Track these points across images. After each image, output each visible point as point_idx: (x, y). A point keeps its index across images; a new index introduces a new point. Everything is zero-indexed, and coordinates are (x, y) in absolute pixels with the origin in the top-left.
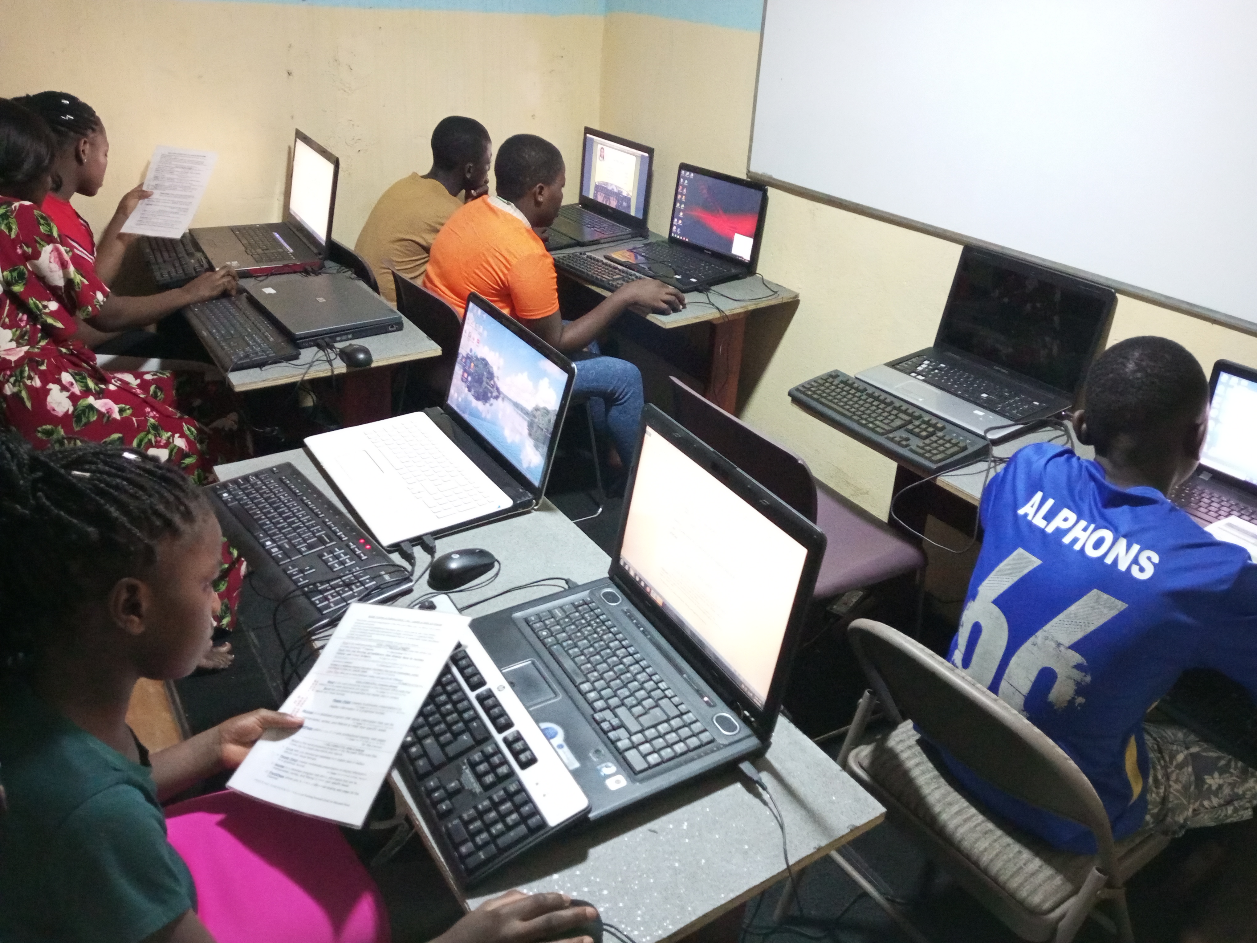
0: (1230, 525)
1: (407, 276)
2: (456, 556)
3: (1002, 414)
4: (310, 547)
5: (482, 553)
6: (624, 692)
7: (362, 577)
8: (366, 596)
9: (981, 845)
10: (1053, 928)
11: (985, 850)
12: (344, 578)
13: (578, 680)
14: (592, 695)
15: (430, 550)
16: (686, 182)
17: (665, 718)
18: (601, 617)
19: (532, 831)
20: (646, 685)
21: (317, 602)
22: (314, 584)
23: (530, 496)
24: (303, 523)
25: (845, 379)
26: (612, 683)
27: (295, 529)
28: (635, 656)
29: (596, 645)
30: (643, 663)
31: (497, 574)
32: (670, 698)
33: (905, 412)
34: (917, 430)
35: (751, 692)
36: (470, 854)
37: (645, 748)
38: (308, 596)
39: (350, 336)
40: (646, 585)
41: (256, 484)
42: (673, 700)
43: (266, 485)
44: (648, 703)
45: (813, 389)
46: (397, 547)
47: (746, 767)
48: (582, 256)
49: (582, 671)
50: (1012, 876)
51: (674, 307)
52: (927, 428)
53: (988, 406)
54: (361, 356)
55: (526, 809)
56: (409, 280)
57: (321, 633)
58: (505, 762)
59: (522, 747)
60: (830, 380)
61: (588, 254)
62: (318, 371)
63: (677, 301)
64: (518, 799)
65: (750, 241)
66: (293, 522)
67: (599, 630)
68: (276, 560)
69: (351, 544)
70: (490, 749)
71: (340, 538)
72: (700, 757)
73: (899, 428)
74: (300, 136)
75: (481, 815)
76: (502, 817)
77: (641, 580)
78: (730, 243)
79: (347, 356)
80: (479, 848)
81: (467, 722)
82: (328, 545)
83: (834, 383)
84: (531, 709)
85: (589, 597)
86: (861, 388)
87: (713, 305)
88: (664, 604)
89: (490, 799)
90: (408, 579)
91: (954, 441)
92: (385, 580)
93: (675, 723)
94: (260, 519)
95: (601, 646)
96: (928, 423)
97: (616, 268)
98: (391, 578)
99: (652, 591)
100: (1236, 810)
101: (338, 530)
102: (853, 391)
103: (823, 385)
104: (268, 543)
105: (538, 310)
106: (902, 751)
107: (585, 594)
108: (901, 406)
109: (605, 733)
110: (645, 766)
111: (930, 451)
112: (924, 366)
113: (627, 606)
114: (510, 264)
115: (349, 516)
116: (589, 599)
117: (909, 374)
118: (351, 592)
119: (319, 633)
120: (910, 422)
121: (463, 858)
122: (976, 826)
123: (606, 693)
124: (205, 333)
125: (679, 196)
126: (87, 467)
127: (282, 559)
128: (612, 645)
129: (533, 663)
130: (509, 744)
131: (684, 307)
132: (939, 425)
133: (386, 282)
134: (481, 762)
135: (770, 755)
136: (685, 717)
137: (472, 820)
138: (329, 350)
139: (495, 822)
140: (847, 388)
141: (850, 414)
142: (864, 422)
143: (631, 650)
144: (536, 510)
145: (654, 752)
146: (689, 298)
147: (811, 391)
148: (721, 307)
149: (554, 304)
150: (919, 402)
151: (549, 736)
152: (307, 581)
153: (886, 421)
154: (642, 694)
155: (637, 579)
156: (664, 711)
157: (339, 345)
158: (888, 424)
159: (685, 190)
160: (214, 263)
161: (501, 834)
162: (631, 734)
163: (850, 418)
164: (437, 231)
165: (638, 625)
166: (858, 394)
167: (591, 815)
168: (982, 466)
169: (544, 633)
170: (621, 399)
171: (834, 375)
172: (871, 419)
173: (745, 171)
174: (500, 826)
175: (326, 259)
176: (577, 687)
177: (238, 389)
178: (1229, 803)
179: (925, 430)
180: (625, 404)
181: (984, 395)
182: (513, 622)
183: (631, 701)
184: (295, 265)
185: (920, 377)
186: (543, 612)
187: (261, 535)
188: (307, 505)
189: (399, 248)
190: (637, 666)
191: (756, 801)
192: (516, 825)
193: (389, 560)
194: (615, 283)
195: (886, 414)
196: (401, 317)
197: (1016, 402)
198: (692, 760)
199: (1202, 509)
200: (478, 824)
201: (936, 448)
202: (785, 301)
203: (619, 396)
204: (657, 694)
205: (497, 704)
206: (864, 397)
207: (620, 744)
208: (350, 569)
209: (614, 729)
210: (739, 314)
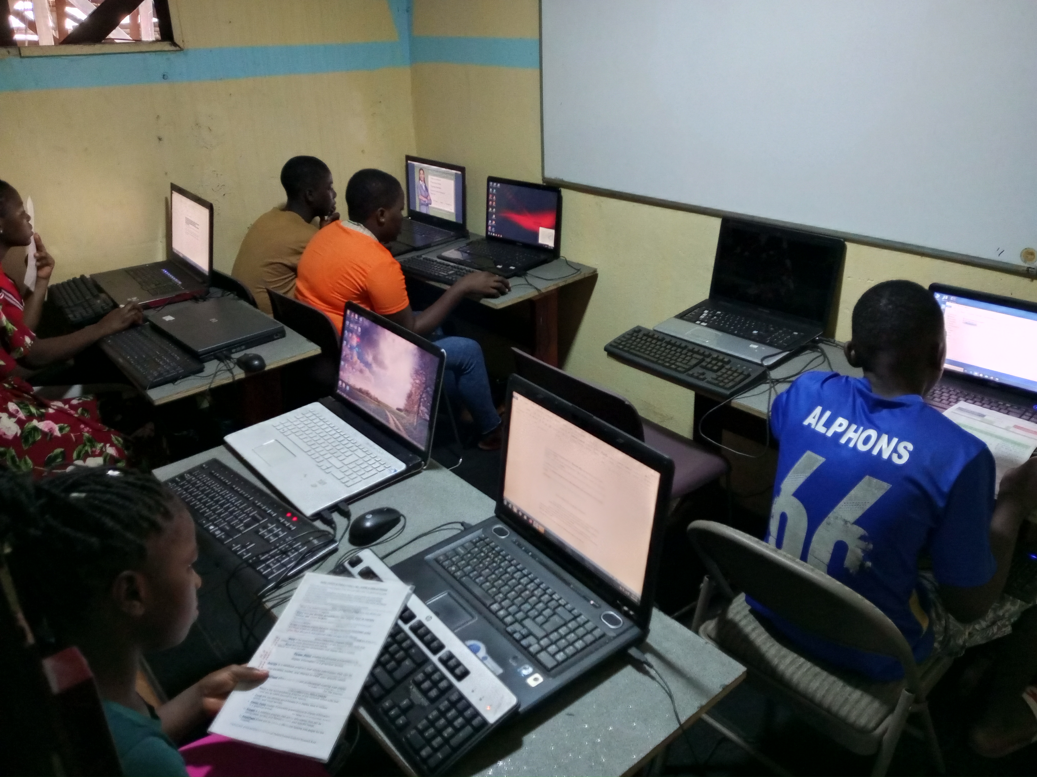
0: (960, 409)
1: (281, 292)
2: (370, 516)
3: (771, 344)
4: (247, 526)
5: (390, 511)
6: (527, 607)
7: (295, 544)
8: (301, 559)
9: (814, 685)
10: (879, 742)
11: (818, 688)
12: (280, 547)
13: (488, 602)
14: (502, 613)
15: (346, 514)
16: (495, 191)
17: (562, 622)
18: (496, 549)
19: (477, 729)
20: (542, 598)
21: (262, 570)
22: (257, 556)
23: (419, 459)
24: (237, 507)
25: (646, 333)
26: (516, 601)
27: (231, 513)
28: (530, 576)
29: (497, 572)
30: (537, 581)
31: (404, 527)
32: (564, 606)
33: (698, 353)
34: (710, 366)
35: (628, 591)
36: (429, 756)
37: (553, 649)
38: (253, 566)
39: (243, 347)
40: (528, 518)
41: (191, 480)
42: (566, 607)
43: (199, 480)
44: (547, 612)
45: (623, 343)
46: (318, 516)
47: (633, 652)
48: (419, 259)
49: (490, 595)
50: (842, 706)
51: (502, 291)
52: (717, 363)
53: (759, 340)
54: (256, 363)
55: (468, 713)
56: (283, 295)
57: (270, 594)
58: (443, 677)
59: (455, 663)
60: (635, 334)
61: (424, 256)
62: (222, 379)
63: (504, 286)
64: (460, 705)
65: (552, 232)
66: (228, 508)
67: (496, 559)
68: (220, 540)
69: (280, 518)
70: (429, 669)
71: (270, 515)
72: (597, 649)
73: (695, 365)
74: (175, 188)
75: (432, 723)
76: (450, 723)
77: (523, 515)
78: (536, 235)
79: (244, 364)
80: (435, 750)
81: (406, 650)
82: (261, 522)
83: (639, 337)
84: (456, 631)
85: (483, 534)
86: (660, 338)
87: (531, 285)
88: (545, 531)
89: (438, 710)
90: (333, 541)
91: (740, 371)
92: (314, 544)
93: (572, 625)
94: (200, 508)
95: (500, 572)
96: (716, 359)
97: (448, 265)
98: (319, 541)
99: (534, 522)
100: (999, 629)
101: (267, 509)
102: (654, 341)
103: (630, 339)
104: (212, 527)
105: (393, 307)
106: (740, 621)
107: (479, 532)
108: (694, 349)
109: (518, 641)
110: (555, 663)
111: (722, 381)
112: (705, 315)
113: (515, 537)
114: (366, 273)
115: (273, 496)
116: (483, 536)
117: (694, 322)
118: (288, 559)
119: (268, 596)
120: (703, 360)
121: (425, 760)
122: (807, 671)
123: (513, 609)
124: (121, 360)
125: (490, 203)
126: (82, 488)
127: (226, 539)
128: (509, 570)
129: (449, 594)
130: (444, 662)
131: (510, 290)
132: (726, 360)
133: (263, 298)
134: (423, 681)
135: (651, 640)
136: (579, 619)
137: (426, 729)
138: (228, 361)
139: (445, 727)
140: (649, 340)
141: (655, 360)
142: (667, 364)
143: (525, 572)
144: (425, 470)
145: (559, 651)
146: (512, 282)
147: (622, 345)
148: (539, 288)
149: (405, 300)
150: (707, 343)
151: (475, 650)
152: (250, 554)
153: (685, 362)
154: (541, 605)
155: (520, 514)
156: (562, 618)
157: (236, 356)
158: (686, 364)
159: (494, 198)
160: (116, 300)
161: (452, 736)
162: (538, 640)
163: (656, 363)
164: (300, 253)
165: (527, 551)
166: (659, 343)
167: (520, 710)
168: (764, 387)
169: (453, 568)
170: (468, 369)
171: (637, 331)
172: (673, 362)
173: (541, 178)
174: (450, 730)
175: (211, 286)
176: (488, 608)
177: (157, 403)
178: (993, 623)
179: (716, 364)
180: (472, 373)
181: (755, 332)
182: (427, 563)
183: (533, 613)
184: (185, 294)
185: (703, 324)
186: (449, 551)
187: (204, 522)
188: (237, 492)
189: (270, 271)
190: (532, 584)
191: (645, 679)
192: (463, 727)
193: (313, 527)
194: (450, 278)
195: (683, 356)
196: (283, 327)
197: (780, 334)
198: (591, 653)
199: (937, 399)
200: (432, 731)
201: (727, 378)
202: (587, 276)
203: (465, 367)
204: (552, 604)
205: (428, 632)
206: (664, 345)
207: (532, 649)
208: (283, 539)
209: (524, 637)
210: (552, 291)
